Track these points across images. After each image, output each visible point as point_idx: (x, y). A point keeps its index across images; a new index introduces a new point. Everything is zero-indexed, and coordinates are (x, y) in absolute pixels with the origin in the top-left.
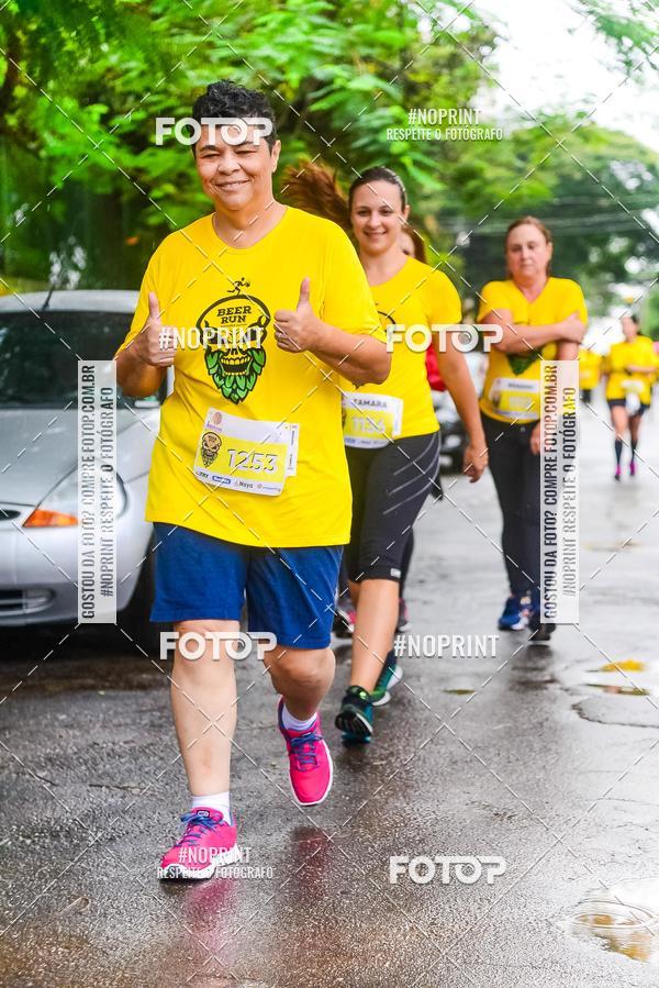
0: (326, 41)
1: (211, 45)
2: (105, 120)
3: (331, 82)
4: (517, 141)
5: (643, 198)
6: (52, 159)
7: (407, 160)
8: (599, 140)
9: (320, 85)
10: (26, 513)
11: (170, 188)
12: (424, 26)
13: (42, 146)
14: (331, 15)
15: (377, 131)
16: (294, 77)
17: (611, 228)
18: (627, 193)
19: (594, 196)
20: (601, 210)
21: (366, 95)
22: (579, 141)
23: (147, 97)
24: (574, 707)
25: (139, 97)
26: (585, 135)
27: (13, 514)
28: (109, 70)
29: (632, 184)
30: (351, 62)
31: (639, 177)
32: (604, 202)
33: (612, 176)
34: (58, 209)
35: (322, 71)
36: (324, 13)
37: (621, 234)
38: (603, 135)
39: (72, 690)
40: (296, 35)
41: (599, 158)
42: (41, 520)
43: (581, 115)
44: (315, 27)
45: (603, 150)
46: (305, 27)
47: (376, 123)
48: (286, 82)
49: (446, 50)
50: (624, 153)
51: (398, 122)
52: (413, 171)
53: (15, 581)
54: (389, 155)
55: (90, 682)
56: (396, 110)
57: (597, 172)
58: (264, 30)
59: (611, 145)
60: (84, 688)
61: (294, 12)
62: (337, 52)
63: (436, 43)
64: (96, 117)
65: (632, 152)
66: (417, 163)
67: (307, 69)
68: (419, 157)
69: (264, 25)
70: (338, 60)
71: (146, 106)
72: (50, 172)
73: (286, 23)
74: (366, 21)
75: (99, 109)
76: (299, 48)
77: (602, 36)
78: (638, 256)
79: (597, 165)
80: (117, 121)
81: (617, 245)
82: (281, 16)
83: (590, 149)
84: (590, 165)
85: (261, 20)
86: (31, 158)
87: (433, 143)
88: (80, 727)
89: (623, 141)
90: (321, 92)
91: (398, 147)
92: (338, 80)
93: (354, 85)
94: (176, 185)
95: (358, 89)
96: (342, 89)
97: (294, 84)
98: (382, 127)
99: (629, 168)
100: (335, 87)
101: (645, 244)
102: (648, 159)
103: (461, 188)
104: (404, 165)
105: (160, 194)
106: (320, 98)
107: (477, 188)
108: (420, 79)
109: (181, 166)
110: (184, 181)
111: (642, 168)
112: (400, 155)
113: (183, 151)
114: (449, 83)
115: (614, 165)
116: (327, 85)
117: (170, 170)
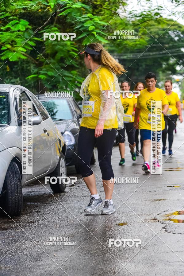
3: (66, 5)
4: (134, 25)
5: (180, 43)
7: (95, 33)
8: (164, 23)
11: (9, 46)
15: (83, 23)
16: (52, 4)
18: (175, 41)
19: (163, 43)
21: (79, 9)
22: (156, 24)
24: (164, 228)
26: (159, 22)
29: (176, 39)
31: (179, 36)
33: (169, 36)
37: (173, 57)
38: (165, 21)
41: (164, 30)
43: (157, 14)
45: (165, 26)
47: (83, 20)
50: (173, 27)
51: (91, 19)
54: (88, 31)
56: (89, 15)
57: (164, 34)
59: (168, 25)
65: (176, 27)
66: (97, 33)
68: (99, 31)
78: (180, 65)
79: (163, 32)
81: (172, 61)
83: (160, 26)
87: (104, 26)
89: (173, 23)
90: (63, 9)
91: (91, 28)
92: (68, 5)
93: (74, 6)
94: (12, 45)
95: (76, 8)
96: (70, 8)
97: (52, 7)
98: (86, 21)
99: (175, 33)
100: (67, 7)
101: (182, 60)
102: (182, 29)
103: (115, 42)
104: (93, 35)
105: (5, 48)
106: (61, 12)
107: (120, 42)
108: (98, 3)
109: (13, 38)
110: (13, 43)
111: (180, 33)
112: (92, 31)
113: (13, 32)
114: (108, 4)
115: (170, 32)
116: (64, 7)
117: (9, 39)
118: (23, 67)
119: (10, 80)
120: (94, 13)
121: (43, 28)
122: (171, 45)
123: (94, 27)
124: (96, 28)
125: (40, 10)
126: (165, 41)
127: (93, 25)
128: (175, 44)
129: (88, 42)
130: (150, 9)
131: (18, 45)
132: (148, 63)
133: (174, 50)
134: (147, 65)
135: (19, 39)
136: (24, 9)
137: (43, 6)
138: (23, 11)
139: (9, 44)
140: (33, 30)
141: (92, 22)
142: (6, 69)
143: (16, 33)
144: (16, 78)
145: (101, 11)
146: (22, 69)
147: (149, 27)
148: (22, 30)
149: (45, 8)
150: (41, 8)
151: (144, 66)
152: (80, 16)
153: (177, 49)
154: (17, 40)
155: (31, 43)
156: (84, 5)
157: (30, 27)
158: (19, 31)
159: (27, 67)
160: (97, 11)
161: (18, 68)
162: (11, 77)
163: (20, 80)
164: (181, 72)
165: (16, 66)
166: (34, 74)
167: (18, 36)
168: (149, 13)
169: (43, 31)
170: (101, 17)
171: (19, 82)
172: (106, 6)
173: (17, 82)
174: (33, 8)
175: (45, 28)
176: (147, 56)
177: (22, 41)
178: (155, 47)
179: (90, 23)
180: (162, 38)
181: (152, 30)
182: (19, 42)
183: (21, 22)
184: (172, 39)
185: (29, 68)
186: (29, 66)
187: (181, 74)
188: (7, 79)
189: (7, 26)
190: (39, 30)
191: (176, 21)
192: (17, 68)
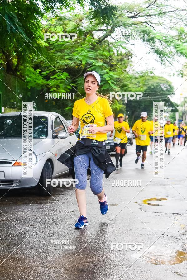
0: (91, 54)
1: (64, 56)
2: (40, 73)
5: (167, 92)
6: (27, 82)
7: (110, 82)
8: (156, 78)
9: (90, 64)
10: (13, 162)
11: (55, 89)
12: (115, 52)
13: (26, 79)
14: (93, 49)
16: (84, 63)
17: (160, 99)
18: (164, 91)
19: (156, 92)
20: (158, 95)
21: (100, 67)
23: (50, 68)
24: (140, 208)
25: (48, 68)
27: (10, 163)
28: (41, 61)
29: (165, 89)
30: (97, 60)
31: (166, 87)
32: (158, 93)
33: (160, 87)
34: (29, 93)
35: (90, 61)
36: (91, 48)
37: (163, 101)
39: (23, 204)
40: (84, 53)
41: (157, 83)
42: (17, 164)
43: (151, 72)
44: (88, 51)
45: (158, 81)
46: (86, 51)
47: (102, 73)
48: (82, 64)
49: (120, 57)
50: (163, 82)
51: (107, 73)
52: (111, 84)
53: (11, 178)
54: (106, 81)
55: (28, 202)
56: (107, 70)
57: (157, 86)
58: (77, 52)
59: (160, 80)
60: (26, 203)
61: (84, 48)
62: (94, 57)
63: (118, 56)
64: (38, 72)
65: (165, 82)
66: (112, 83)
67: (86, 61)
68: (112, 81)
69: (77, 51)
70: (94, 59)
71: (50, 70)
72: (27, 85)
73: (82, 50)
74: (101, 50)
75: (38, 70)
76: (85, 56)
77: (156, 54)
78: (167, 106)
79: (157, 84)
80: (43, 73)
82: (81, 49)
83: (155, 81)
84: (155, 85)
85: (76, 49)
86: (23, 81)
88: (24, 212)
89: (163, 79)
90: (90, 66)
91: (108, 79)
92: (94, 63)
93: (98, 64)
94: (56, 88)
95: (98, 66)
96: (95, 65)
97: (84, 64)
98: (104, 74)
99: (164, 85)
100: (93, 65)
101: (168, 103)
102: (169, 83)
103: (123, 89)
104: (109, 83)
105: (53, 90)
106: (89, 68)
107: (127, 89)
108: (114, 64)
109: (57, 83)
110: (58, 87)
111: (167, 86)
112: (108, 81)
113: (58, 80)
114: (121, 64)
115: (161, 85)
116: (91, 65)
117: (55, 84)
118: (64, 102)
119: (55, 110)
120: (111, 70)
121: (77, 78)
122: (161, 93)
123: (109, 78)
124: (111, 79)
125: (76, 67)
126: (157, 90)
127: (109, 77)
128: (164, 93)
129: (105, 87)
130: (147, 69)
131: (61, 88)
132: (146, 104)
133: (163, 96)
134: (145, 105)
135: (61, 84)
136: (66, 65)
137: (78, 64)
138: (65, 67)
139: (55, 87)
140: (71, 78)
141: (108, 75)
142: (53, 103)
143: (59, 80)
144: (59, 109)
145: (116, 68)
146: (63, 104)
147: (148, 81)
148: (64, 79)
149: (79, 66)
150: (77, 65)
151: (143, 106)
152: (100, 71)
153: (165, 96)
154: (61, 85)
155: (69, 87)
156: (104, 64)
157: (69, 77)
158: (62, 79)
159: (66, 102)
160: (113, 68)
161: (61, 103)
162: (55, 109)
163: (61, 111)
164: (168, 111)
165: (59, 102)
166: (70, 107)
167: (61, 83)
168: (147, 72)
169: (77, 80)
170: (115, 73)
171: (61, 112)
172: (119, 66)
173: (59, 111)
174: (72, 65)
175: (79, 78)
176: (145, 99)
177: (63, 86)
178: (151, 94)
179: (107, 75)
180: (156, 88)
181: (149, 83)
182: (62, 86)
183: (63, 74)
184: (162, 89)
185: (67, 103)
186: (68, 102)
187: (167, 112)
188: (53, 110)
189: (55, 76)
190: (75, 79)
191: (165, 78)
192: (59, 103)
